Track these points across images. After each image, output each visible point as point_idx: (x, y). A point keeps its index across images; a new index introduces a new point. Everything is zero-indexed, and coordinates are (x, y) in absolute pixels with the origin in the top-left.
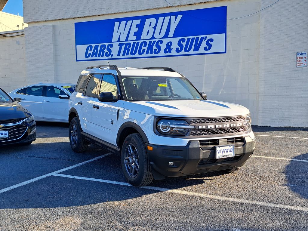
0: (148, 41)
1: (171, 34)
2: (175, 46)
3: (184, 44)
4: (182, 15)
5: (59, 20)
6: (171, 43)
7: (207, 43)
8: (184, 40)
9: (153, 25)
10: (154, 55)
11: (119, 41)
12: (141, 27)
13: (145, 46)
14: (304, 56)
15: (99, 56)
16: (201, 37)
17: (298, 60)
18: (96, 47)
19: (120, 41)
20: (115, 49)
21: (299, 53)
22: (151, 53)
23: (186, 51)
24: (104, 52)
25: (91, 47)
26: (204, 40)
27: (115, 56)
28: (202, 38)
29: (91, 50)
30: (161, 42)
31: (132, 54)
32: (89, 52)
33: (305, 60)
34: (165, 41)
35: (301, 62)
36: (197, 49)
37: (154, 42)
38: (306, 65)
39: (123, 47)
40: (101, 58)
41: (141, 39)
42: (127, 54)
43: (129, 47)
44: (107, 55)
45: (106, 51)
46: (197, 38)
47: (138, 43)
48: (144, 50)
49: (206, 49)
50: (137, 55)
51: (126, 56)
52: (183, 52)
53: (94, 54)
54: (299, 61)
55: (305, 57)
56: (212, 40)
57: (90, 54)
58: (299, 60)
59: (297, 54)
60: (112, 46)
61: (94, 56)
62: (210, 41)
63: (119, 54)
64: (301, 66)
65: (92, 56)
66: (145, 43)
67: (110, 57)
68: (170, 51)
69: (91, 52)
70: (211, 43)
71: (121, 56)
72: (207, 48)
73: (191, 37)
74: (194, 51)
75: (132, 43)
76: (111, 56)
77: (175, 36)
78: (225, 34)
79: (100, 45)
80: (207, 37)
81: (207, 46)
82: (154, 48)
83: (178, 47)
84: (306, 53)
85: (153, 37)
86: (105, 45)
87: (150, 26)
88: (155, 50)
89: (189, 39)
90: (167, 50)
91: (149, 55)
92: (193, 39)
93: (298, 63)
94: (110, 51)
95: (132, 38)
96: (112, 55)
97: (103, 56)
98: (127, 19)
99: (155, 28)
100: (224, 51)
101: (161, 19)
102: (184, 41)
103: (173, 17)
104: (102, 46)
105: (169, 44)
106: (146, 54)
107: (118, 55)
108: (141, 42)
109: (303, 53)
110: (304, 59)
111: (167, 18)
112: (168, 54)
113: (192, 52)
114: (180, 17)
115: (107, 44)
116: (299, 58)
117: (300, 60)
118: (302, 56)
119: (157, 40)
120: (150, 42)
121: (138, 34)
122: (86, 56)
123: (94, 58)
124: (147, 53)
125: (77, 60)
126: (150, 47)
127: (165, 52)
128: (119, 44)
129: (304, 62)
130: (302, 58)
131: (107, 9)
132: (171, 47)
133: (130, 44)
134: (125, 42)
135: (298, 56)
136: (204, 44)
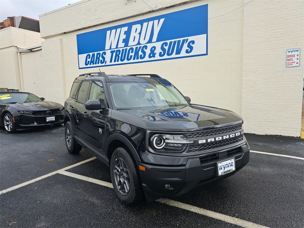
0: (134, 47)
1: (155, 39)
2: (158, 51)
3: (166, 48)
4: (164, 19)
5: (65, 33)
6: (155, 47)
7: (189, 46)
8: (166, 44)
9: (138, 31)
10: (140, 60)
11: (110, 49)
12: (128, 33)
13: (132, 52)
14: (296, 53)
15: (96, 64)
17: (288, 58)
18: (93, 55)
20: (108, 57)
21: (289, 50)
22: (138, 59)
23: (168, 55)
24: (99, 59)
25: (89, 55)
26: (185, 42)
27: (108, 63)
28: (184, 41)
29: (89, 58)
30: (146, 47)
31: (121, 60)
32: (88, 60)
33: (298, 59)
34: (150, 46)
35: (292, 61)
36: (178, 52)
37: (140, 47)
38: (298, 64)
39: (114, 54)
41: (129, 46)
42: (118, 61)
43: (119, 54)
44: (102, 63)
45: (101, 58)
46: (179, 41)
47: (126, 49)
49: (187, 52)
50: (126, 61)
51: (116, 63)
52: (166, 56)
54: (289, 60)
55: (298, 55)
56: (193, 42)
57: (89, 62)
58: (289, 58)
59: (287, 52)
60: (105, 53)
61: (92, 63)
62: (191, 43)
63: (111, 61)
64: (292, 66)
65: (90, 64)
66: (132, 49)
68: (154, 57)
69: (90, 60)
70: (192, 45)
71: (113, 63)
72: (189, 51)
73: (173, 40)
74: (176, 54)
75: (121, 49)
76: (104, 63)
77: (158, 40)
78: (206, 34)
79: (96, 53)
80: (188, 39)
81: (188, 48)
82: (140, 53)
83: (161, 51)
84: (299, 49)
85: (139, 43)
86: (100, 53)
87: (136, 32)
88: (141, 55)
89: (171, 43)
90: (152, 55)
91: (136, 61)
92: (175, 42)
93: (289, 62)
94: (104, 58)
95: (121, 45)
96: (106, 62)
97: (98, 63)
98: (116, 28)
99: (140, 34)
100: (206, 53)
101: (145, 24)
103: (156, 22)
105: (153, 49)
106: (133, 60)
108: (128, 48)
109: (295, 50)
110: (296, 57)
111: (151, 23)
112: (152, 59)
113: (174, 55)
114: (162, 20)
116: (290, 56)
117: (292, 58)
118: (293, 53)
119: (142, 46)
120: (137, 48)
121: (126, 41)
122: (86, 64)
123: (92, 65)
125: (80, 67)
126: (137, 53)
127: (150, 57)
128: (111, 51)
129: (297, 61)
130: (293, 56)
131: (100, 19)
132: (155, 52)
133: (119, 51)
134: (116, 50)
135: (288, 54)
136: (185, 47)
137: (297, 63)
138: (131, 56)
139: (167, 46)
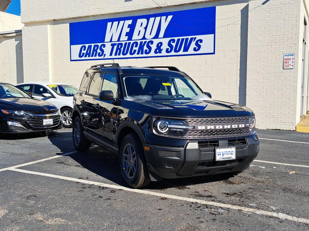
0: (139, 42)
1: (162, 34)
2: (165, 47)
3: (174, 45)
4: (172, 16)
5: (54, 20)
6: (161, 43)
7: (197, 44)
9: (144, 25)
10: (144, 55)
11: (111, 41)
12: (132, 27)
13: (136, 46)
14: (291, 57)
15: (92, 56)
16: (191, 38)
17: (285, 61)
18: (90, 47)
19: (112, 41)
20: (107, 49)
21: (286, 54)
22: (142, 53)
23: (176, 51)
24: (96, 52)
25: (85, 47)
26: (193, 40)
27: (108, 56)
29: (84, 50)
30: (152, 42)
31: (124, 54)
32: (83, 52)
33: (293, 62)
34: (156, 41)
35: (288, 64)
36: (186, 49)
39: (115, 47)
40: (94, 58)
41: (132, 39)
42: (119, 54)
43: (121, 47)
44: (99, 55)
45: (99, 51)
46: (187, 39)
47: (130, 43)
49: (195, 49)
50: (128, 55)
51: (117, 56)
52: (173, 53)
53: (88, 54)
55: (293, 59)
56: (201, 41)
57: (83, 54)
59: (285, 56)
60: (104, 46)
61: (88, 56)
64: (288, 68)
65: (86, 56)
66: (137, 43)
67: (102, 57)
68: (160, 52)
69: (85, 52)
71: (113, 56)
72: (197, 49)
73: (181, 38)
74: (183, 52)
75: (124, 43)
77: (165, 36)
78: (213, 35)
79: (93, 45)
80: (196, 37)
82: (145, 48)
83: (168, 47)
84: (294, 54)
85: (144, 38)
86: (98, 45)
87: (141, 26)
88: (146, 50)
89: (178, 40)
90: (158, 51)
91: (140, 55)
92: (183, 39)
93: (286, 64)
94: (102, 51)
95: (124, 38)
96: (105, 55)
97: (95, 56)
98: (119, 20)
99: (146, 28)
100: (213, 52)
101: (152, 19)
103: (164, 18)
104: (95, 46)
105: (160, 45)
107: (110, 56)
108: (132, 42)
109: (290, 54)
111: (158, 19)
112: (158, 54)
113: (181, 52)
114: (170, 17)
115: (100, 44)
116: (287, 59)
117: (288, 61)
118: (289, 57)
119: (148, 41)
120: (141, 43)
121: (130, 35)
122: (80, 56)
123: (87, 58)
124: (138, 54)
125: (72, 59)
126: (141, 48)
127: (156, 52)
128: (112, 44)
129: (292, 64)
131: (100, 9)
132: (162, 48)
133: (122, 44)
134: (117, 43)
135: (285, 57)
136: (193, 45)
137: (292, 66)
138: (134, 50)
139: (174, 42)
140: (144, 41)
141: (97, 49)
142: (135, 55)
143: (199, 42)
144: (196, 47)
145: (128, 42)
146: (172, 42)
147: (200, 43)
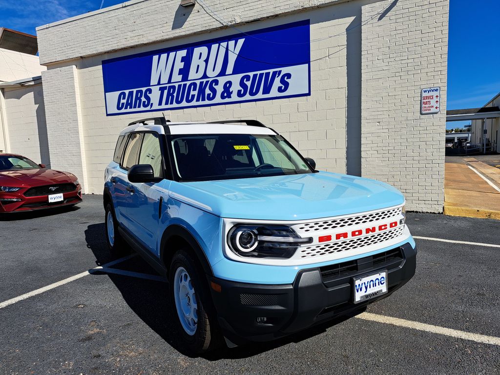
0: (198, 82)
1: (230, 69)
2: (236, 88)
3: (249, 84)
4: (244, 39)
5: (82, 57)
6: (230, 83)
7: (282, 81)
8: (248, 78)
9: (204, 57)
10: (207, 102)
11: (159, 84)
12: (187, 60)
13: (195, 89)
14: (435, 94)
15: (135, 107)
17: (424, 101)
18: (131, 94)
19: (161, 83)
20: (155, 96)
21: (426, 89)
22: (203, 100)
23: (252, 94)
24: (140, 101)
25: (124, 94)
26: (277, 75)
27: (156, 106)
28: (274, 73)
29: (124, 98)
30: (216, 82)
31: (178, 102)
32: (122, 101)
33: (437, 101)
34: (222, 80)
35: (429, 105)
36: (267, 90)
37: (207, 82)
38: (438, 109)
39: (166, 92)
40: (137, 109)
41: (189, 79)
42: (172, 103)
43: (174, 92)
44: (145, 106)
45: (143, 99)
46: (268, 74)
47: (185, 85)
48: (193, 96)
49: (280, 90)
50: (184, 103)
51: (169, 106)
52: (248, 97)
53: (128, 104)
54: (426, 103)
55: (437, 96)
56: (289, 76)
57: (123, 104)
58: (426, 101)
59: (423, 92)
60: (150, 91)
61: (129, 106)
64: (429, 112)
65: (126, 108)
66: (195, 84)
67: (148, 108)
68: (229, 96)
69: (125, 101)
70: (287, 80)
71: (163, 106)
72: (283, 88)
73: (258, 73)
74: (263, 94)
75: (177, 85)
76: (150, 106)
77: (235, 72)
78: (307, 64)
79: (135, 90)
80: (281, 71)
82: (208, 91)
83: (241, 88)
84: (438, 88)
85: (205, 76)
86: (142, 91)
87: (200, 58)
88: (209, 95)
89: (255, 76)
90: (225, 95)
91: (201, 103)
92: (261, 75)
93: (425, 106)
94: (148, 99)
95: (177, 77)
96: (152, 104)
97: (139, 107)
98: (168, 51)
99: (207, 61)
100: (308, 92)
101: (215, 47)
102: (248, 80)
103: (232, 43)
104: (137, 92)
105: (228, 85)
106: (196, 101)
107: (159, 105)
108: (188, 83)
109: (433, 89)
110: (435, 99)
111: (224, 44)
112: (227, 100)
113: (260, 95)
114: (241, 42)
115: (144, 89)
116: (427, 97)
117: (429, 100)
118: (431, 94)
119: (210, 80)
120: (201, 83)
121: (184, 72)
122: (119, 108)
123: (128, 110)
124: (198, 100)
125: (108, 113)
126: (202, 91)
127: (223, 97)
128: (160, 88)
129: (436, 105)
130: (431, 97)
131: (141, 36)
132: (231, 90)
133: (174, 87)
134: (168, 85)
135: (424, 95)
136: (277, 83)
137: (436, 108)
139: (249, 81)
140: (205, 80)
141: (141, 96)
142: (194, 103)
143: (286, 77)
144: (281, 85)
145: (182, 83)
146: (245, 79)
147: (287, 79)
